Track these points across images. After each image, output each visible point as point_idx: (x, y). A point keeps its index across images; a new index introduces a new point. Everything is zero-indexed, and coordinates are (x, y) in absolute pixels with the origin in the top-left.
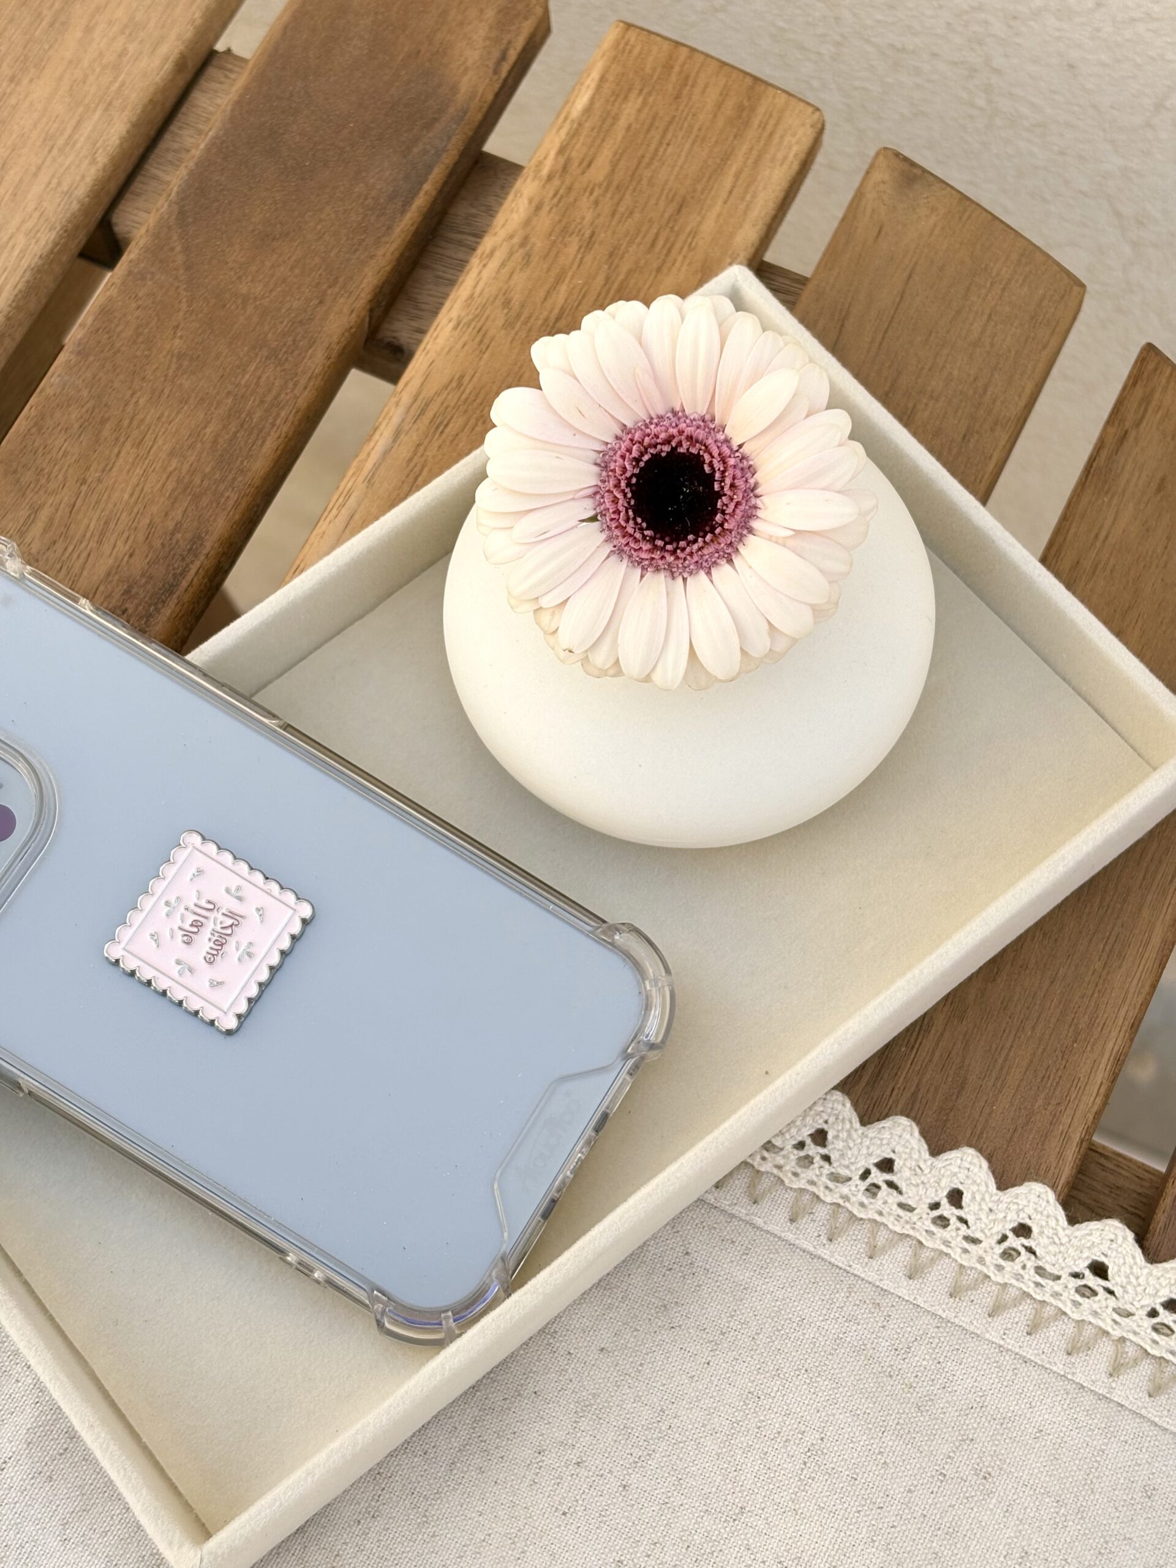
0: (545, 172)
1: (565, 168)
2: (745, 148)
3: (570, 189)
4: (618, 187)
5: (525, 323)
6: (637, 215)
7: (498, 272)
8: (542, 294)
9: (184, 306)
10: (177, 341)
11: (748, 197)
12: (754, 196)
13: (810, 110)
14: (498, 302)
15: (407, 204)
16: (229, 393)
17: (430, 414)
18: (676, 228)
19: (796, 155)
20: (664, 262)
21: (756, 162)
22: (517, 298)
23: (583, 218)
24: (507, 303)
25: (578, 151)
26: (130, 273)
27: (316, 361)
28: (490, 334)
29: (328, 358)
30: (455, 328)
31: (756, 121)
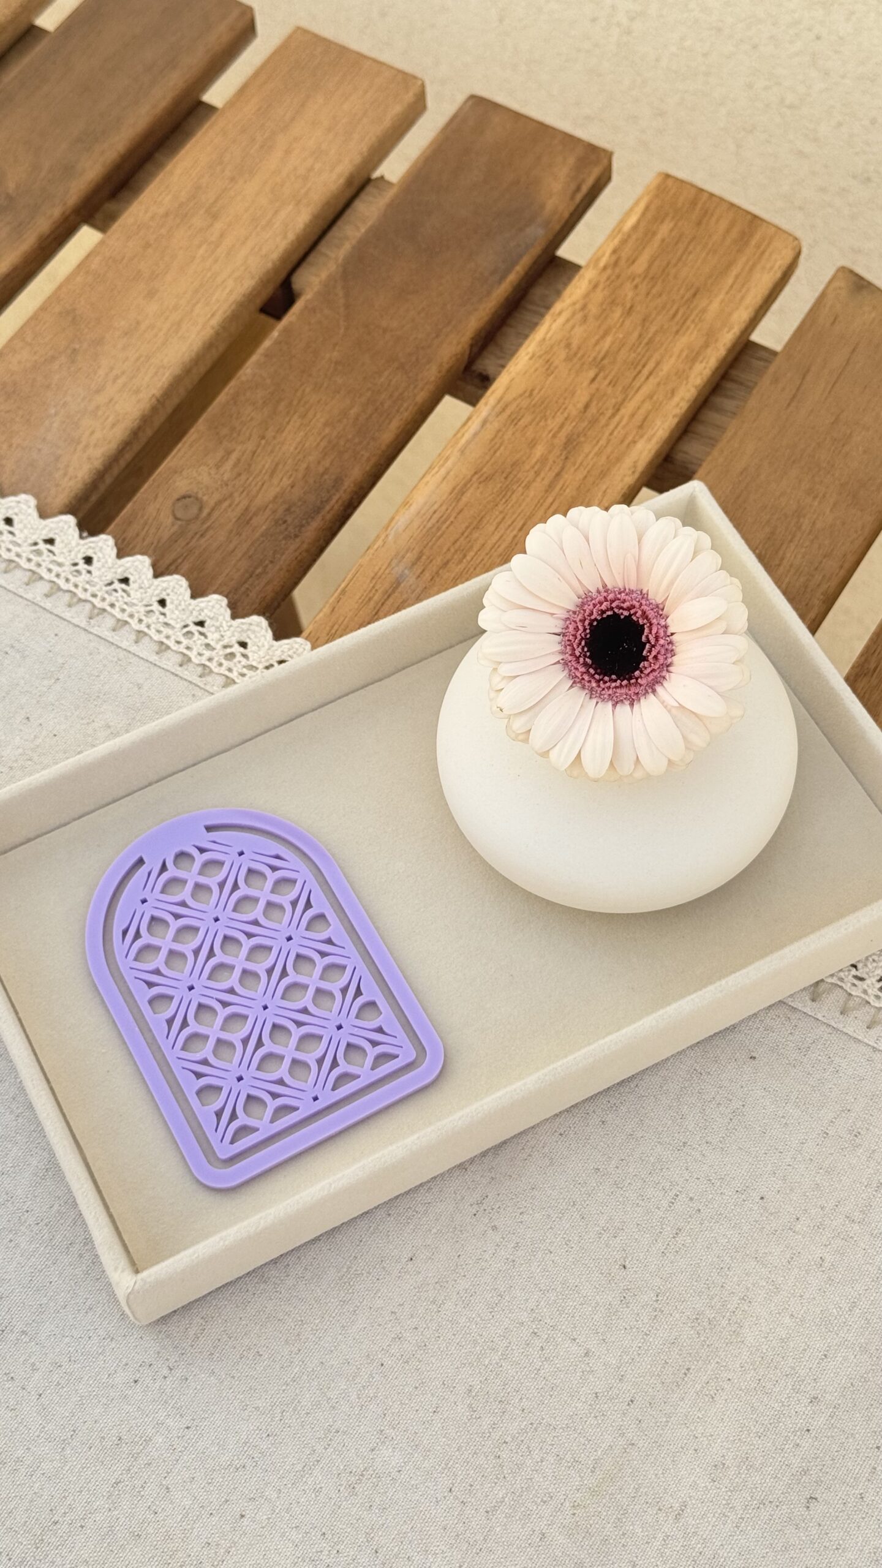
0: (602, 264)
1: (616, 263)
2: (744, 259)
3: (618, 277)
4: (652, 278)
5: (580, 359)
6: (664, 297)
7: (564, 325)
8: (593, 341)
9: (342, 331)
10: (335, 354)
11: (744, 291)
12: (748, 290)
13: (791, 239)
14: (562, 345)
15: (503, 278)
16: (369, 389)
17: (508, 412)
18: (691, 307)
19: (780, 267)
20: (681, 327)
21: (751, 269)
22: (575, 343)
23: (626, 295)
24: (568, 345)
25: (625, 253)
26: (306, 307)
27: (432, 374)
28: (554, 365)
29: (439, 372)
30: (531, 359)
31: (753, 242)
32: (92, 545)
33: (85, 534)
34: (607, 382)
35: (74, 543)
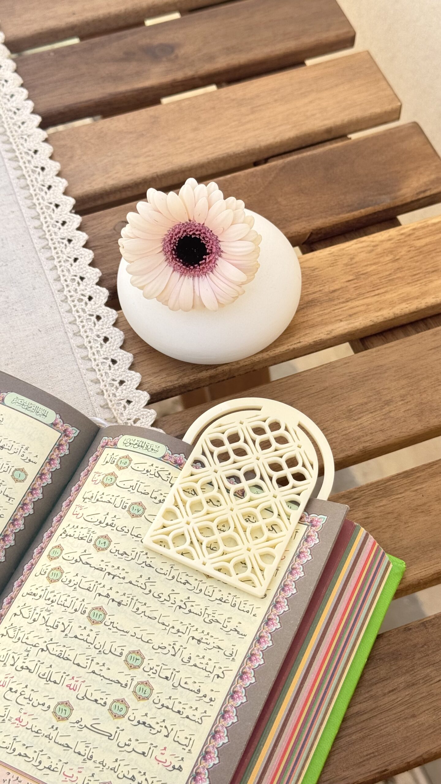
0: (402, 232)
1: (410, 235)
3: (405, 241)
4: (421, 252)
5: (352, 268)
6: (418, 264)
7: (359, 248)
8: (366, 264)
9: (258, 192)
14: (350, 257)
18: (427, 276)
20: (413, 282)
22: (357, 259)
23: (400, 252)
24: (352, 259)
25: (418, 233)
28: (338, 263)
30: (329, 254)
32: (71, 218)
33: (73, 211)
34: (355, 285)
35: (65, 212)
